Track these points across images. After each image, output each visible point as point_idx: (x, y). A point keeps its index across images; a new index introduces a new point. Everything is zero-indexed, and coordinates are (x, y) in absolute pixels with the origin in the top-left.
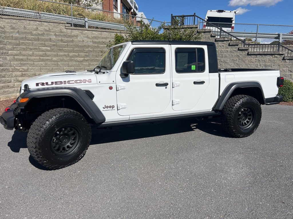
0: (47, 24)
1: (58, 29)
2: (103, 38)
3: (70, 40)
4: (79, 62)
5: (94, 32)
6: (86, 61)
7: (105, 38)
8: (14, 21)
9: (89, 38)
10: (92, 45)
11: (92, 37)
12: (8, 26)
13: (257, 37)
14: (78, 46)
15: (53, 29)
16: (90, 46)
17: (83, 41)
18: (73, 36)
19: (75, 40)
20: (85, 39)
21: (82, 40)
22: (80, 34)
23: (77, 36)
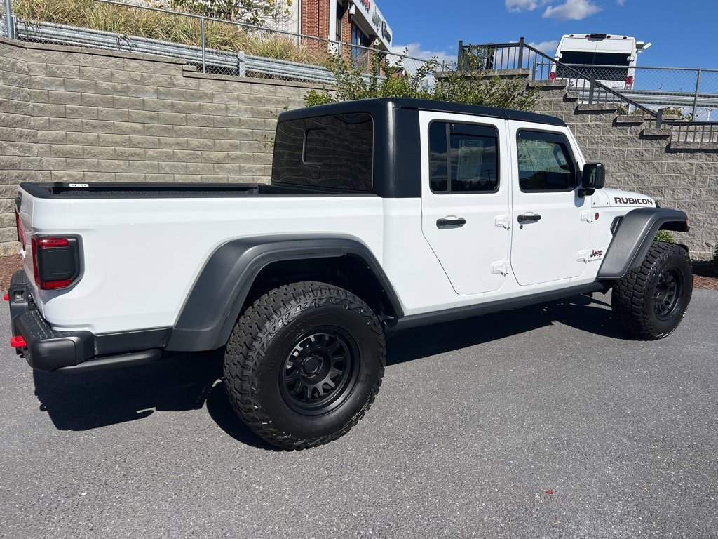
0: (137, 65)
1: (166, 77)
3: (195, 106)
4: (213, 162)
5: (256, 87)
6: (233, 159)
8: (55, 55)
9: (242, 101)
10: (251, 121)
11: (250, 99)
12: (38, 67)
13: (696, 103)
14: (213, 122)
15: (151, 77)
16: (243, 121)
17: (227, 108)
18: (201, 97)
19: (206, 104)
20: (233, 104)
21: (224, 106)
22: (221, 90)
23: (211, 97)
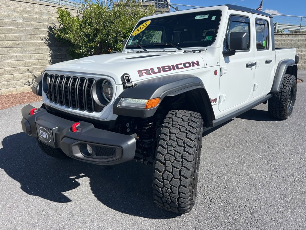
2: (36, 13)
4: (6, 46)
6: (17, 45)
7: (39, 13)
9: (17, 12)
10: (23, 23)
11: (21, 11)
16: (19, 23)
17: (9, 16)
20: (11, 13)
21: (7, 14)
22: (3, 5)
